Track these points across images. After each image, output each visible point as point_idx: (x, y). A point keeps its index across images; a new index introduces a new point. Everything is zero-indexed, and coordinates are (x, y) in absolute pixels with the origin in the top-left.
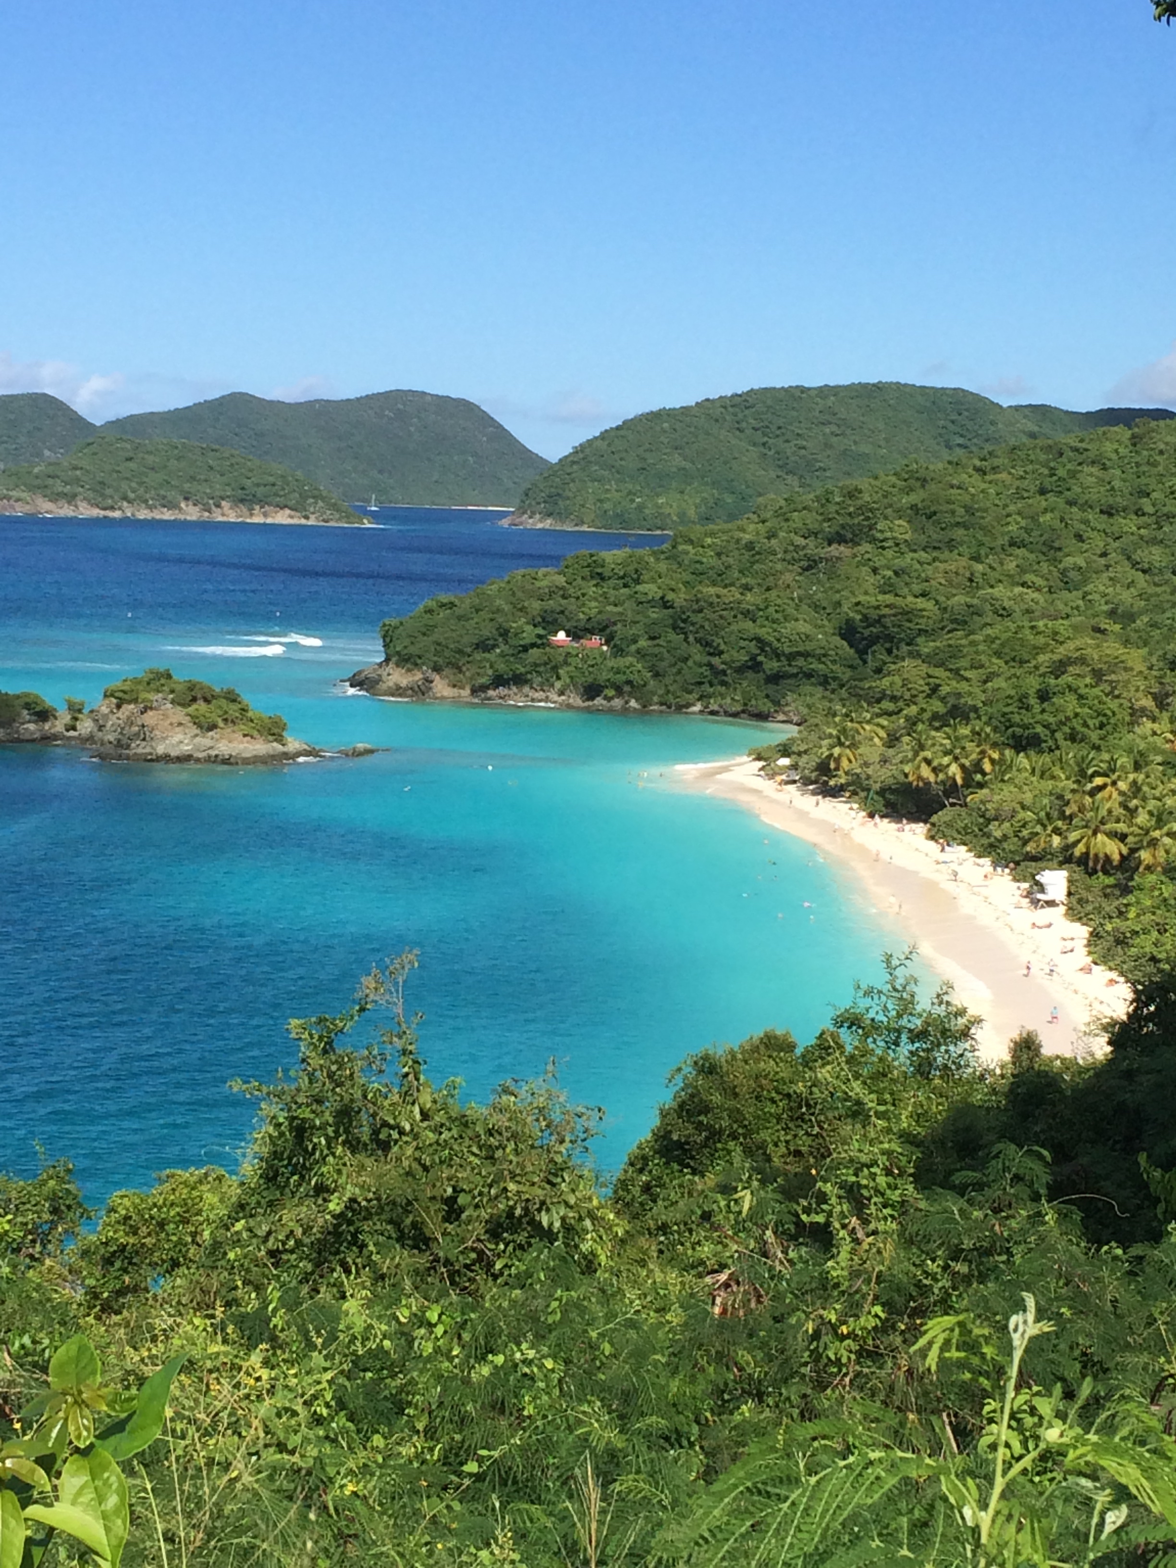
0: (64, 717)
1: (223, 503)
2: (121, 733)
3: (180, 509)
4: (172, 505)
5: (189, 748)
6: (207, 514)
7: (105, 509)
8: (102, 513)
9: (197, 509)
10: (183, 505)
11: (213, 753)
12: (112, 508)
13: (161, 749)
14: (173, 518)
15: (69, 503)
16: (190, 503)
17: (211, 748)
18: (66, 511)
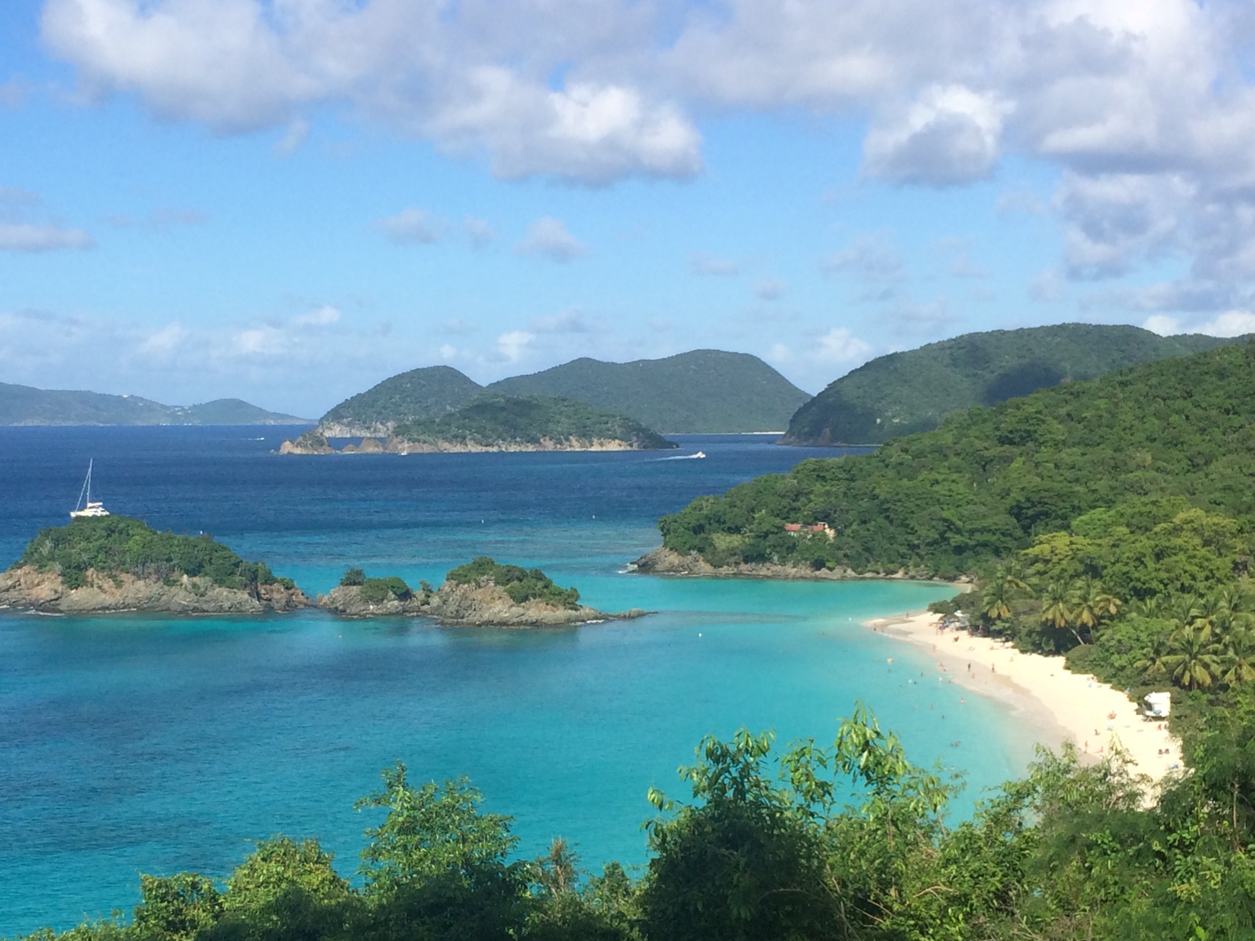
0: (420, 594)
1: (571, 438)
2: (459, 606)
3: (540, 443)
4: (534, 441)
5: (507, 615)
6: (559, 446)
7: (486, 446)
8: (484, 449)
9: (552, 443)
10: (542, 440)
11: (524, 618)
12: (491, 445)
13: (486, 616)
14: (535, 450)
15: (461, 443)
16: (547, 438)
17: (523, 615)
18: (458, 449)
